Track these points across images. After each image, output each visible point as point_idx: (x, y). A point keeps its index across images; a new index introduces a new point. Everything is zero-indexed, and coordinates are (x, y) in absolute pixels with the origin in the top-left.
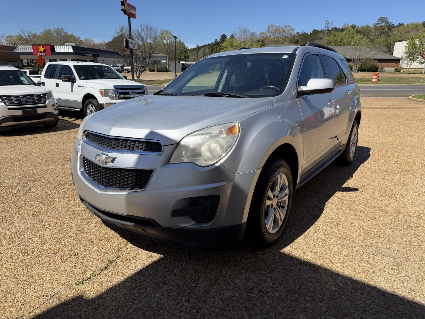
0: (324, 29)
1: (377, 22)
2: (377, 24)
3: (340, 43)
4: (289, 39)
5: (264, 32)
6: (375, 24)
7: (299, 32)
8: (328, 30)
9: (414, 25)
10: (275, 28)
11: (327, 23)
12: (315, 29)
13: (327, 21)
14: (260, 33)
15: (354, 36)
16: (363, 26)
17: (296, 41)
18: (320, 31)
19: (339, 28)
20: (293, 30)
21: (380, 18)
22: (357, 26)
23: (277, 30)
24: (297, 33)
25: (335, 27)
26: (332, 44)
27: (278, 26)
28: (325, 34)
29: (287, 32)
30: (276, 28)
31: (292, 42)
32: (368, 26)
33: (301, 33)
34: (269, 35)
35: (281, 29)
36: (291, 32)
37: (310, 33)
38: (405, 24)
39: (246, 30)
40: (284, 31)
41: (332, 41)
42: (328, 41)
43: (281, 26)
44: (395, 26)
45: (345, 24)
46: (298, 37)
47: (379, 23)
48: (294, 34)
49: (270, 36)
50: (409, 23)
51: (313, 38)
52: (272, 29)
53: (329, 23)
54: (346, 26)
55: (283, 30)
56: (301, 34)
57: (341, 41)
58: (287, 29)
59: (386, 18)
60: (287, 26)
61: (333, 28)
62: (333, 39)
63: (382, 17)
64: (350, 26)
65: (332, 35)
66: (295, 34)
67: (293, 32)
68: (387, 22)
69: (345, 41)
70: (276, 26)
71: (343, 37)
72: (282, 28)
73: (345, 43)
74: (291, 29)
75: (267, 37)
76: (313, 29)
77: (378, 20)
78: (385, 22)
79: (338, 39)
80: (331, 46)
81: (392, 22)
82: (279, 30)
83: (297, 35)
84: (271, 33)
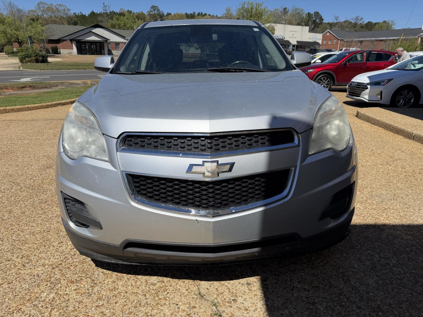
0: (102, 12)
1: (150, 9)
2: (151, 11)
3: (125, 28)
4: (66, 20)
5: (33, 9)
6: (148, 11)
7: (76, 13)
8: (107, 13)
9: (179, 16)
10: (46, 6)
11: (104, 6)
12: (93, 11)
13: (104, 4)
14: (29, 11)
15: (136, 21)
16: (138, 12)
17: (74, 22)
18: (98, 13)
19: (117, 12)
20: (69, 10)
21: (152, 6)
22: (133, 12)
23: (49, 9)
24: (73, 13)
25: (113, 11)
26: (116, 27)
27: (49, 4)
28: (105, 17)
29: (63, 12)
30: (49, 6)
31: (70, 23)
32: (142, 13)
33: (78, 14)
34: (41, 13)
35: (54, 8)
36: (67, 12)
37: (89, 15)
38: (173, 14)
39: (12, 5)
40: (58, 11)
41: (116, 25)
42: (112, 25)
43: (54, 5)
44: (165, 15)
45: (121, 9)
46: (75, 18)
47: (152, 11)
48: (70, 14)
49: (43, 14)
50: (175, 13)
51: (93, 20)
52: (43, 7)
53: (106, 6)
54: (123, 11)
55: (57, 8)
56: (78, 16)
57: (125, 26)
58: (61, 8)
59: (157, 7)
60: (60, 5)
61: (111, 11)
62: (117, 23)
63: (153, 5)
64: (126, 11)
65: (114, 18)
66: (72, 14)
67: (69, 12)
68: (158, 10)
69: (128, 26)
70: (47, 4)
71: (126, 21)
72: (56, 7)
73: (129, 27)
74: (66, 9)
75: (38, 15)
76: (91, 11)
77: (151, 7)
78: (157, 11)
79: (121, 23)
80: (116, 30)
81: (162, 11)
82: (52, 8)
83: (74, 16)
84: (43, 11)
